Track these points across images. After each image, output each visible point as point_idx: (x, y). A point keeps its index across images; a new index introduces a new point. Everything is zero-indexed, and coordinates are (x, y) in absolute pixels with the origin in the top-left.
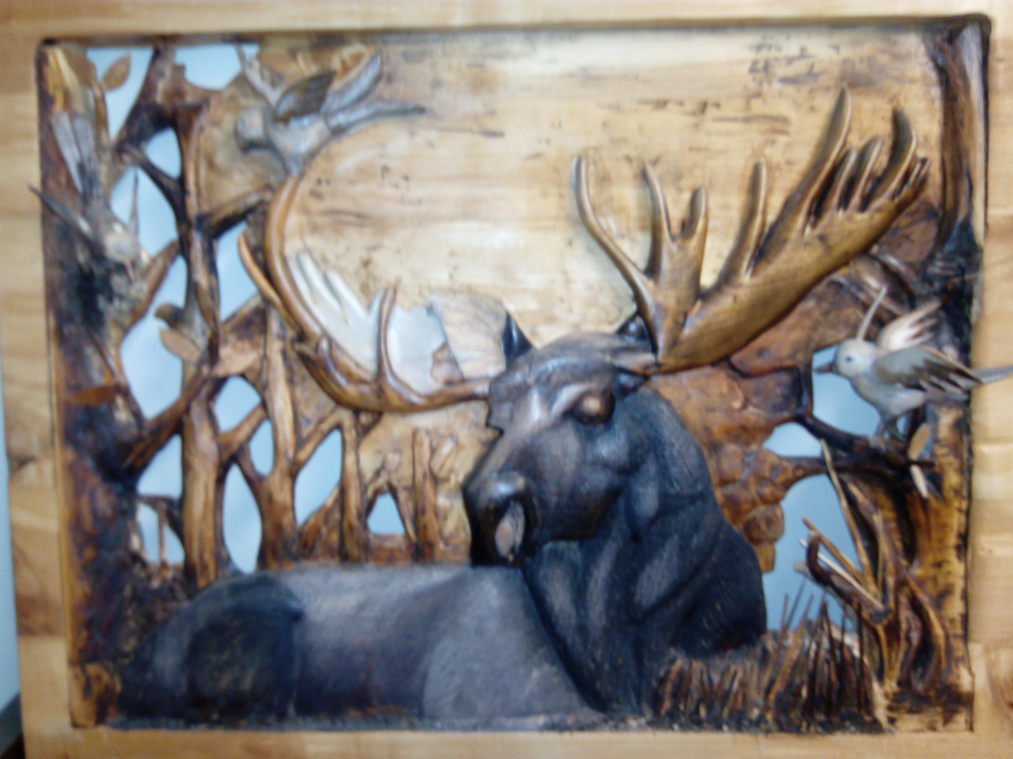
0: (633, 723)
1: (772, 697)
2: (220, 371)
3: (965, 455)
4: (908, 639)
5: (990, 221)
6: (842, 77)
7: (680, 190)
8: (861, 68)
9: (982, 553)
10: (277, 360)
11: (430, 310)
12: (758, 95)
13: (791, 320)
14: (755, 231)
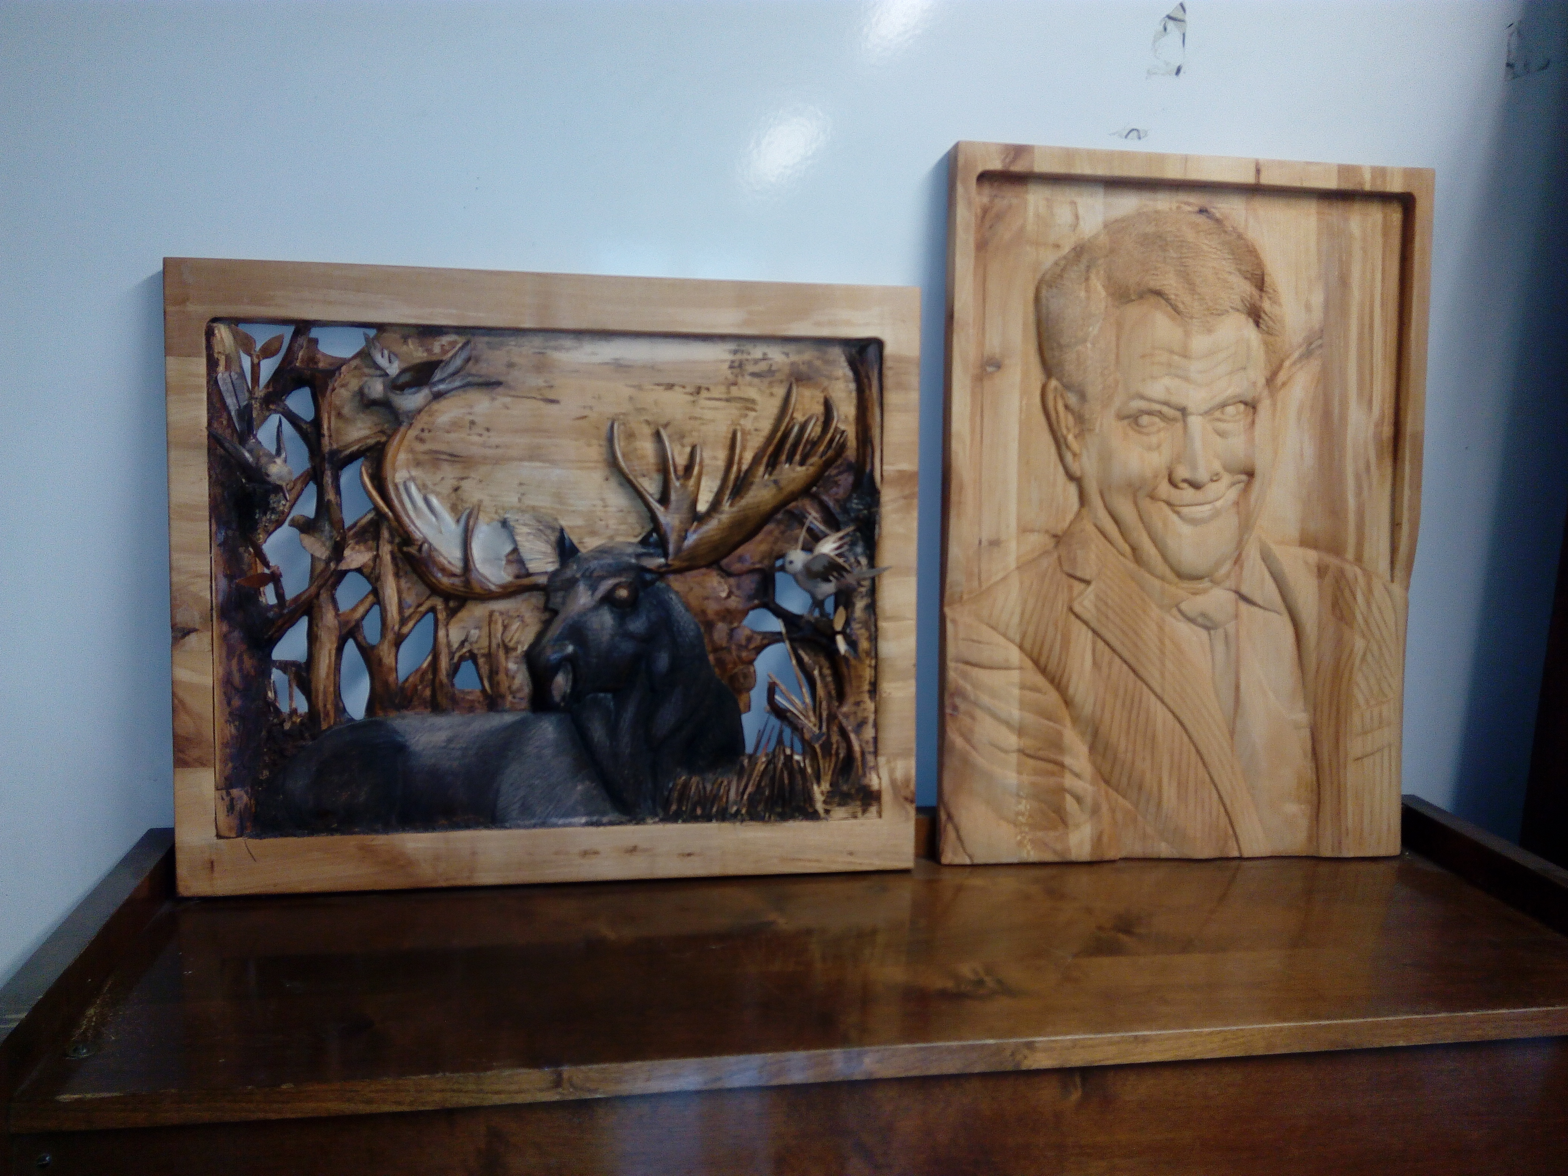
0: (649, 821)
1: (745, 797)
2: (343, 566)
3: (873, 629)
4: (837, 754)
5: (885, 474)
6: (791, 374)
7: (683, 446)
8: (804, 368)
9: (884, 695)
10: (387, 558)
11: (504, 523)
12: (735, 384)
13: (759, 537)
14: (732, 476)
